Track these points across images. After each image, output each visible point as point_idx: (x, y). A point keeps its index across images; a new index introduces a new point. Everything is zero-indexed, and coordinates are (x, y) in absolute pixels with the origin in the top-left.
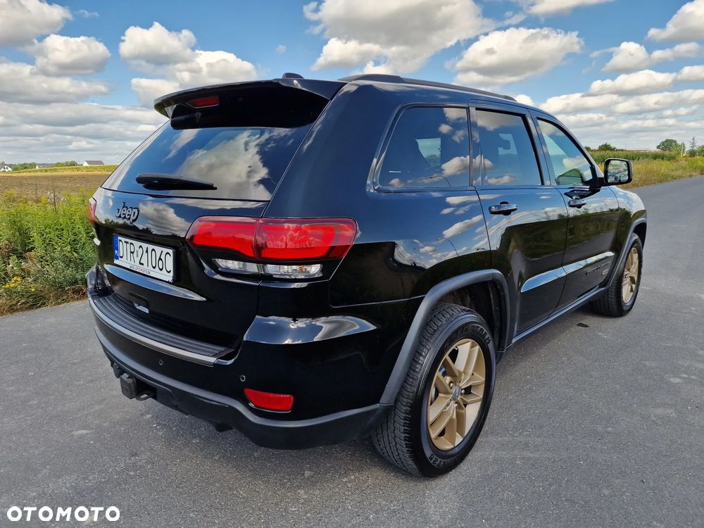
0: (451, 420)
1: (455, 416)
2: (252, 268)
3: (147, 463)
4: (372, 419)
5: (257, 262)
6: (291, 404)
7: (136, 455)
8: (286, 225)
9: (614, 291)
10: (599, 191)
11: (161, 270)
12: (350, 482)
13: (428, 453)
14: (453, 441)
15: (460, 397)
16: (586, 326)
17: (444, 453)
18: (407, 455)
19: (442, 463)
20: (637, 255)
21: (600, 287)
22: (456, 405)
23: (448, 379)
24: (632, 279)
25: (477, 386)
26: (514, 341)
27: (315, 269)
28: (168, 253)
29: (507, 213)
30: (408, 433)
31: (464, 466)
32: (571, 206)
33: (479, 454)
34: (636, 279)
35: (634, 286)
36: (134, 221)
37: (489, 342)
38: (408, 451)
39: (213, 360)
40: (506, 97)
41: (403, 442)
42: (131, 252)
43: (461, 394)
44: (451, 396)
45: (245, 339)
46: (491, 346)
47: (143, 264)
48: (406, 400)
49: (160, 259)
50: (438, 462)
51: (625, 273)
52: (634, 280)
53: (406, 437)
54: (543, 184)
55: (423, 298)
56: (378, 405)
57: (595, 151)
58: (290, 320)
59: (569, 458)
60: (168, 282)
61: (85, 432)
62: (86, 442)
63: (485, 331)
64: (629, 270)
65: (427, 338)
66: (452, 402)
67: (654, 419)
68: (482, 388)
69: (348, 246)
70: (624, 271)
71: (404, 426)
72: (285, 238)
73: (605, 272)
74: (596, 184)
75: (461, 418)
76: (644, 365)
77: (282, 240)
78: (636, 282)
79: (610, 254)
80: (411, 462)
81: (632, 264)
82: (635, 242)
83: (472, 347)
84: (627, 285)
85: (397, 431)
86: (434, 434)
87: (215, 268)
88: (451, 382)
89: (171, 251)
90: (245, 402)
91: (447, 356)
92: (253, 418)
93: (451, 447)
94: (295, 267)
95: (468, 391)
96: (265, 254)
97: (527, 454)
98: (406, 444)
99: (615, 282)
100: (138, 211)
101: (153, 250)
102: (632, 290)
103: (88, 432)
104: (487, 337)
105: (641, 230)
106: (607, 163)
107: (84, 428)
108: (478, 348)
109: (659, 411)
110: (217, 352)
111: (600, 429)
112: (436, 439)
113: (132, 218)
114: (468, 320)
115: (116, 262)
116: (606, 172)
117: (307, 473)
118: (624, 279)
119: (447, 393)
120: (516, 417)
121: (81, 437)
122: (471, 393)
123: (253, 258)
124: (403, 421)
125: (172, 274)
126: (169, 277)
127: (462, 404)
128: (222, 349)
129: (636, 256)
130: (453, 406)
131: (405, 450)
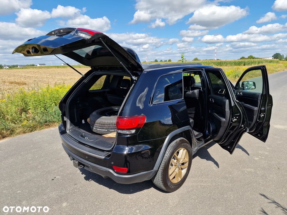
1: (178, 172)
4: (151, 174)
6: (127, 171)
7: (76, 184)
12: (145, 193)
13: (169, 184)
14: (178, 180)
17: (174, 184)
18: (162, 185)
19: (174, 187)
22: (178, 169)
27: (133, 131)
30: (162, 178)
31: (181, 188)
39: (104, 157)
43: (180, 165)
44: (177, 166)
45: (113, 152)
48: (161, 168)
50: (172, 187)
53: (162, 180)
55: (167, 137)
56: (153, 170)
57: (246, 59)
58: (126, 146)
68: (187, 163)
69: (143, 124)
71: (161, 176)
75: (180, 173)
83: (184, 150)
86: (171, 178)
88: (177, 162)
90: (113, 170)
91: (175, 154)
92: (115, 175)
93: (177, 182)
95: (183, 164)
97: (202, 184)
104: (189, 147)
108: (185, 150)
109: (249, 170)
110: (105, 155)
111: (227, 175)
112: (172, 180)
117: (131, 190)
119: (175, 165)
127: (181, 169)
130: (177, 169)
131: (162, 183)
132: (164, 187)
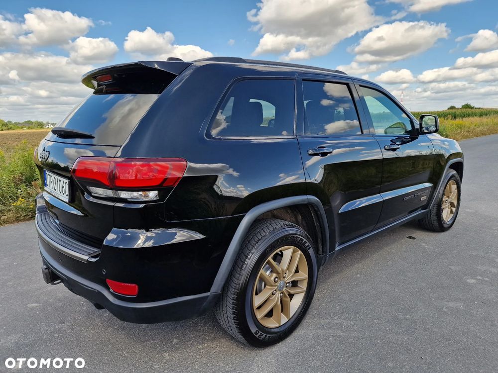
0: (276, 305)
1: (279, 303)
2: (110, 193)
3: (69, 329)
4: (205, 303)
5: (111, 189)
6: (137, 291)
7: (63, 322)
8: (133, 163)
9: (435, 212)
10: (417, 138)
11: (64, 194)
13: (253, 329)
14: (279, 321)
15: (285, 288)
16: (414, 238)
17: (270, 330)
18: (237, 331)
19: (267, 337)
20: (456, 186)
21: (422, 210)
22: (282, 294)
23: (274, 275)
24: (452, 205)
25: (302, 280)
26: (337, 249)
27: (153, 195)
28: (66, 183)
29: (324, 154)
30: (235, 314)
31: (289, 341)
32: (386, 149)
33: (303, 331)
34: (456, 204)
35: (454, 209)
36: (47, 160)
37: (309, 249)
38: (237, 327)
39: (86, 258)
40: (337, 71)
41: (233, 321)
42: (52, 182)
43: (286, 287)
44: (276, 287)
45: (104, 243)
46: (311, 251)
47: (55, 190)
48: (233, 290)
49: (63, 187)
50: (264, 336)
51: (444, 199)
52: (454, 204)
53: (234, 317)
54: (362, 133)
55: (244, 216)
56: (209, 294)
57: (458, 109)
59: (371, 337)
60: (66, 203)
61: (36, 305)
62: (34, 312)
63: (305, 240)
64: (448, 197)
65: (253, 244)
66: (278, 292)
67: (445, 310)
68: (306, 283)
69: (179, 178)
70: (442, 198)
71: (233, 309)
72: (131, 171)
73: (424, 198)
74: (415, 134)
75: (284, 307)
76: (450, 268)
77: (129, 173)
78: (456, 206)
79: (428, 185)
80: (240, 336)
81: (451, 192)
82: (453, 176)
83: (294, 252)
84: (447, 208)
85: (228, 312)
86: (259, 315)
87: (90, 193)
88: (276, 277)
89: (67, 181)
90: (108, 289)
91: (270, 258)
93: (277, 325)
94: (141, 193)
95: (295, 284)
96: (118, 184)
97: (340, 333)
98: (235, 322)
99: (435, 206)
100: (49, 153)
101: (60, 180)
102: (452, 212)
103: (38, 305)
104: (307, 245)
105: (458, 167)
106: (422, 117)
107: (37, 302)
108: (299, 252)
109: (451, 304)
110: (92, 252)
111: (401, 316)
112: (262, 319)
113: (46, 158)
114: (291, 232)
115: (45, 188)
116: (421, 124)
117: (175, 341)
118: (444, 203)
119: (271, 286)
120: (339, 305)
121: (33, 308)
122: (297, 286)
123: (108, 186)
124: (232, 305)
125: (68, 197)
126: (66, 199)
127: (287, 295)
128: (96, 250)
129: (454, 187)
130: (278, 295)
131: (235, 326)
132: (242, 335)
